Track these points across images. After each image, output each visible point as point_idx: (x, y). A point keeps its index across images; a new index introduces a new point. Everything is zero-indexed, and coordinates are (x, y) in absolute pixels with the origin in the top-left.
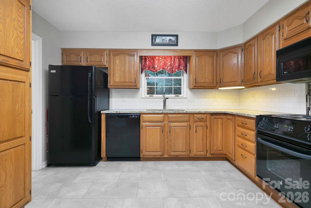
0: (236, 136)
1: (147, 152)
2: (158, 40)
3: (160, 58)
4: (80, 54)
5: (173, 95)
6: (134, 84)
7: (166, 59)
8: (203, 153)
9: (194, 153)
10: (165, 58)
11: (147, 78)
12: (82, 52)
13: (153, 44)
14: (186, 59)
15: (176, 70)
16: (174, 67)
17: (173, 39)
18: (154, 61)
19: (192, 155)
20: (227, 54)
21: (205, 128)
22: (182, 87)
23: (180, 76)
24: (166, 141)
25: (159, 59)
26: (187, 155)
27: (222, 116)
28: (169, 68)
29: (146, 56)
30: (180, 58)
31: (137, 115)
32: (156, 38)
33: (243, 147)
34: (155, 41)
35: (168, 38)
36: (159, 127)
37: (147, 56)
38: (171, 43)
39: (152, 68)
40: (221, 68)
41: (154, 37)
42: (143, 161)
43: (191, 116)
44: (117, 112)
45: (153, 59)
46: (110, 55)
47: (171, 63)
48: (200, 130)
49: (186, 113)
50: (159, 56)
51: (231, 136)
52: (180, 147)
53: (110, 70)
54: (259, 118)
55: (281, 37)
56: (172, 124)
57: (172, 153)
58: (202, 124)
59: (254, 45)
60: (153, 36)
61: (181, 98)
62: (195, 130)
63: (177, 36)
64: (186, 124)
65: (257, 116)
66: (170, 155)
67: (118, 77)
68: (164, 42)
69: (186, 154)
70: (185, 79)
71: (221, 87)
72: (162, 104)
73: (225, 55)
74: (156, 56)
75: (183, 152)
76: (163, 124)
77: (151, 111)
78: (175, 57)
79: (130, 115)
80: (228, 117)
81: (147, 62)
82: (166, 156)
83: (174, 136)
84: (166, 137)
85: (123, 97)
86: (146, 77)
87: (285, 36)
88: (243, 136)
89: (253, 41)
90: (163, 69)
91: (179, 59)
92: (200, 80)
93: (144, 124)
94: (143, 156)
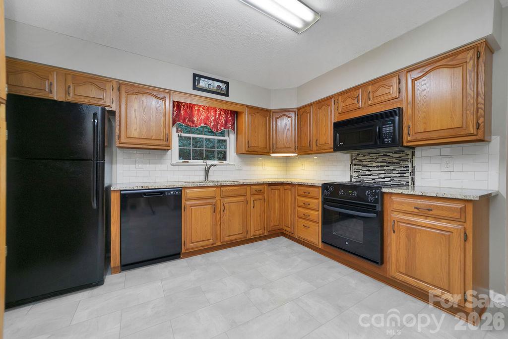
0: (296, 207)
1: (192, 243)
2: (203, 83)
3: (201, 109)
4: (49, 77)
5: (216, 162)
6: (165, 143)
7: (208, 111)
8: (261, 232)
9: (252, 233)
10: (207, 109)
11: (180, 135)
12: (55, 73)
13: (195, 88)
14: (234, 114)
15: (222, 128)
16: (220, 124)
17: (223, 86)
18: (192, 111)
19: (249, 237)
20: (281, 117)
21: (263, 201)
22: (228, 150)
23: (225, 137)
24: (218, 223)
25: (198, 110)
26: (244, 237)
27: (279, 187)
28: (213, 124)
29: (180, 102)
30: (227, 112)
31: (177, 191)
32: (199, 80)
33: (306, 217)
34: (199, 83)
35: (217, 84)
36: (209, 206)
37: (182, 103)
38: (219, 91)
39: (189, 120)
40: (274, 131)
41: (196, 77)
42: (184, 257)
43: (249, 188)
44: (142, 187)
45: (190, 108)
46: (119, 91)
47: (215, 118)
48: (258, 204)
49: (243, 185)
50: (200, 106)
51: (290, 207)
52: (235, 229)
53: (120, 116)
54: (326, 186)
55: (336, 110)
56: (227, 200)
57: (227, 239)
58: (260, 197)
59: (310, 112)
60: (195, 75)
61: (226, 165)
62: (252, 205)
63: (227, 83)
64: (242, 198)
65: (322, 184)
66: (224, 242)
67: (136, 129)
68: (211, 88)
69: (242, 237)
70: (231, 140)
71: (274, 153)
72: (203, 173)
73: (278, 118)
74: (195, 105)
75: (239, 234)
76: (215, 201)
77: (198, 184)
78: (221, 110)
79: (166, 191)
80: (286, 187)
81: (182, 112)
82: (218, 244)
83: (229, 216)
84: (218, 217)
85: (139, 162)
86: (177, 134)
87: (340, 110)
88: (306, 206)
89: (308, 108)
90: (205, 124)
91: (226, 115)
92: (253, 144)
93: (188, 203)
94: (186, 250)
